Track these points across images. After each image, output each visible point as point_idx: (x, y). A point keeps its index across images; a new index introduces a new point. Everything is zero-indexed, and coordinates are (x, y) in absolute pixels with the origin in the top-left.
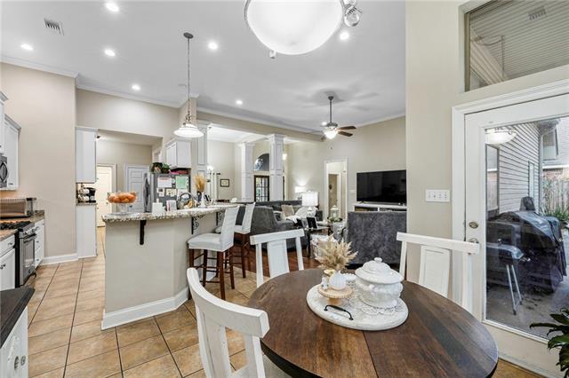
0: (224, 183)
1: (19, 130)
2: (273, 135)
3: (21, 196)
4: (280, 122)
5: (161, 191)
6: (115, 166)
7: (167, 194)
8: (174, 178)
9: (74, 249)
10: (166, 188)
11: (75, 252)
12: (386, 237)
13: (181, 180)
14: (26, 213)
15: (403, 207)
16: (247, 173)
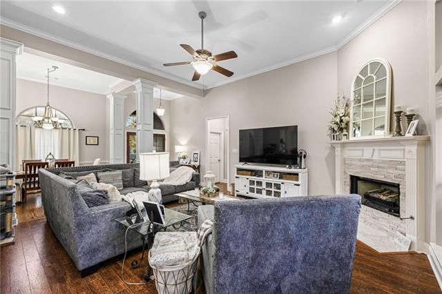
0: (91, 141)
2: (139, 80)
4: (147, 65)
12: (299, 254)
15: (293, 170)
16: (116, 129)
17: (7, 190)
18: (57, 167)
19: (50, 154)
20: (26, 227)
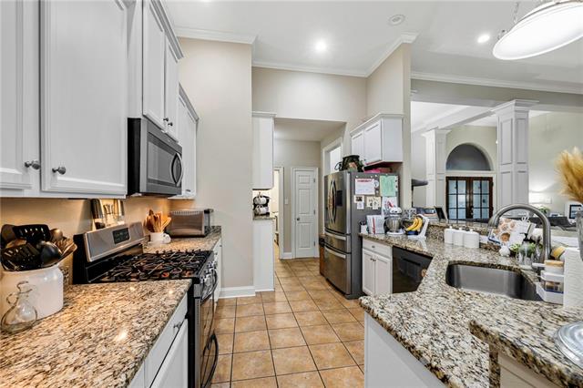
1: (197, 121)
3: (199, 207)
5: (360, 199)
6: (281, 170)
7: (368, 206)
8: (378, 179)
9: (250, 281)
10: (366, 196)
11: (252, 284)
13: (388, 181)
14: (203, 232)
16: (438, 174)
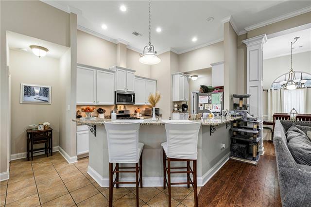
1: (156, 81)
13: (216, 96)
17: (253, 130)
18: (298, 120)
19: (294, 109)
20: (267, 159)
